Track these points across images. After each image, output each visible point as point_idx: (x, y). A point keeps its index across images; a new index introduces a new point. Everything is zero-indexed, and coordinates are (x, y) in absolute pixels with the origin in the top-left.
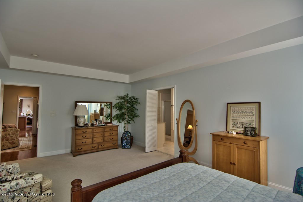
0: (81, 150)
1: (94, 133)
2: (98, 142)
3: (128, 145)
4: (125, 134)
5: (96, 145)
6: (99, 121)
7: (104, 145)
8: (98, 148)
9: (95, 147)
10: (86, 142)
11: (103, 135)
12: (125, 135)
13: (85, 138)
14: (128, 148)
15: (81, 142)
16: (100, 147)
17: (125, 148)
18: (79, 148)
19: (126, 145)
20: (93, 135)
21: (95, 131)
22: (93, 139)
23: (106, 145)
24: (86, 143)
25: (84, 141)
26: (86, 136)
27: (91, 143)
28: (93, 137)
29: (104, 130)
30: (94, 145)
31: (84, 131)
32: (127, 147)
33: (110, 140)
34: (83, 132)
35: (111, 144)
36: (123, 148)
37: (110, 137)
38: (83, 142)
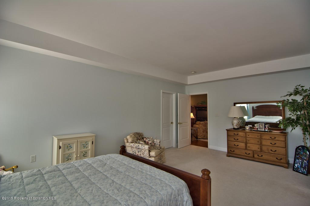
0: (233, 152)
1: (247, 137)
2: (253, 149)
3: (304, 168)
4: (300, 149)
5: (251, 152)
6: (261, 125)
7: (262, 156)
8: (254, 157)
9: (249, 154)
10: (238, 145)
11: (259, 143)
12: (299, 151)
13: (237, 141)
14: (302, 173)
15: (234, 144)
16: (256, 156)
17: (297, 171)
18: (231, 149)
19: (299, 167)
20: (246, 139)
21: (249, 135)
22: (246, 145)
23: (265, 157)
24: (238, 147)
25: (236, 143)
26: (238, 139)
27: (244, 148)
28: (246, 142)
29: (261, 137)
30: (248, 152)
31: (236, 134)
32: (301, 171)
33: (271, 152)
34: (234, 134)
35: (275, 159)
36: (295, 171)
37: (270, 148)
38: (235, 145)
